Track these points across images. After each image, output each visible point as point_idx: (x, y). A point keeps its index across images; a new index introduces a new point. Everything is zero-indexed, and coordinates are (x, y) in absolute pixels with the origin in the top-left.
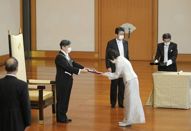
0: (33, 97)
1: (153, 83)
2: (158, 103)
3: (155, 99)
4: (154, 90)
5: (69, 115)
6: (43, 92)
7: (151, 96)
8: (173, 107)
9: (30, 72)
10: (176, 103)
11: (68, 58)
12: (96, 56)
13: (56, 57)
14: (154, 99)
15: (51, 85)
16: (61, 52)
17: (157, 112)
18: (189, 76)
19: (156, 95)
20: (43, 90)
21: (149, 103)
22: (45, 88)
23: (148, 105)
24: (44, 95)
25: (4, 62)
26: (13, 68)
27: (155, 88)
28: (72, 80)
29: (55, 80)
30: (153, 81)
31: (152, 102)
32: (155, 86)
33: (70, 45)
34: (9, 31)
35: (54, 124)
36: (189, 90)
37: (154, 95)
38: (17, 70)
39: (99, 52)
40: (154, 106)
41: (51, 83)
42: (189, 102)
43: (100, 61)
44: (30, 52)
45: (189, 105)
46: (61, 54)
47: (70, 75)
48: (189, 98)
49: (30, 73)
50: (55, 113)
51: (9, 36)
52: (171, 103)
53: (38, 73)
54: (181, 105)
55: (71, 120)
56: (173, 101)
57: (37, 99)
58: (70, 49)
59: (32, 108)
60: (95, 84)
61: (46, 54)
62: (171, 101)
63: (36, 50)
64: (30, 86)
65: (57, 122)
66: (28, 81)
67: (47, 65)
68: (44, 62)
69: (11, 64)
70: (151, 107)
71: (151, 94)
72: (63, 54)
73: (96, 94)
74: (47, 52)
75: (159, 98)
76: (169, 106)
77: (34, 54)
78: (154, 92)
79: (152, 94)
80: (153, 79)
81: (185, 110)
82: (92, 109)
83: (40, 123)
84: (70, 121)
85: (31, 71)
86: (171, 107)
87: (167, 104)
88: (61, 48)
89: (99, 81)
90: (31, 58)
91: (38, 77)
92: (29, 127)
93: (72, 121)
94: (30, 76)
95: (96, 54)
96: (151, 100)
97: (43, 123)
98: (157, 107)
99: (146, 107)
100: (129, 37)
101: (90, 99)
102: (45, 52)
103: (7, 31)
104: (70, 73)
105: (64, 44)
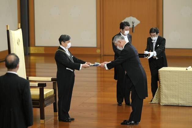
0: (33, 95)
3: (162, 96)
4: (161, 87)
5: (71, 113)
6: (44, 89)
7: (157, 93)
8: (180, 105)
10: (184, 100)
11: (68, 54)
12: (98, 51)
13: (56, 53)
15: (52, 82)
16: (60, 48)
17: (164, 110)
19: (162, 92)
20: (44, 87)
21: (155, 100)
22: (46, 86)
23: (154, 102)
24: (45, 93)
26: (14, 65)
27: (161, 85)
28: (74, 76)
29: (56, 77)
31: (158, 100)
32: (161, 82)
33: (70, 40)
34: (8, 26)
35: (55, 123)
37: (160, 92)
39: (101, 47)
40: (160, 103)
41: (52, 80)
43: (102, 57)
44: (28, 47)
46: (60, 50)
47: (72, 71)
49: (28, 70)
50: (56, 112)
51: (8, 31)
52: (178, 101)
53: (37, 70)
54: (189, 102)
55: (74, 119)
56: (181, 98)
57: (38, 98)
58: (69, 45)
59: (34, 107)
60: (98, 81)
61: (45, 50)
62: (178, 99)
63: (35, 46)
64: (31, 84)
65: (59, 121)
66: (28, 78)
67: (46, 62)
68: (43, 58)
69: (11, 61)
70: (157, 104)
74: (46, 48)
75: (165, 96)
76: (176, 104)
77: (32, 50)
78: (161, 89)
79: (158, 91)
82: (95, 107)
83: (41, 123)
84: (73, 119)
86: (179, 104)
87: (174, 101)
88: (61, 44)
89: (101, 77)
90: (30, 55)
91: (37, 74)
93: (75, 120)
94: (28, 74)
95: (98, 50)
96: (157, 97)
97: (44, 122)
98: (164, 105)
99: (152, 104)
100: (133, 32)
101: (93, 97)
102: (44, 48)
103: (6, 26)
104: (72, 69)
105: (63, 39)
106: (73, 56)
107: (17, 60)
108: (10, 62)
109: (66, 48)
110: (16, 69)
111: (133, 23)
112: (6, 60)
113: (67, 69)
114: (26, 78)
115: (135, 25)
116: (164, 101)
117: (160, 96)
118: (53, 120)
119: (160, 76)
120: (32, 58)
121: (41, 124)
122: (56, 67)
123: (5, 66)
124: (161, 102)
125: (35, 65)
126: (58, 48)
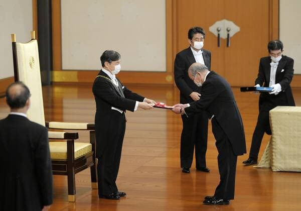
0: (56, 153)
2: (281, 163)
3: (276, 156)
5: (121, 183)
6: (75, 143)
7: (267, 151)
9: (52, 109)
11: (115, 83)
12: (169, 79)
13: (95, 81)
15: (89, 131)
16: (102, 73)
17: (278, 180)
19: (276, 149)
20: (75, 140)
21: (264, 162)
22: (77, 138)
23: (261, 166)
25: (5, 90)
26: (20, 102)
27: (274, 136)
31: (269, 162)
32: (274, 132)
33: (119, 60)
34: (14, 35)
35: (94, 201)
37: (273, 148)
38: (28, 105)
40: (273, 168)
41: (89, 127)
43: (175, 89)
44: (51, 72)
46: (102, 76)
47: (121, 112)
49: (50, 110)
50: (96, 182)
51: (14, 44)
53: (65, 111)
55: (125, 194)
57: (64, 157)
58: (118, 68)
59: (55, 173)
60: (168, 130)
63: (61, 70)
64: (51, 134)
65: (100, 197)
66: (47, 125)
67: (81, 96)
68: (76, 90)
70: (268, 170)
71: (267, 146)
73: (168, 147)
74: (81, 73)
75: (281, 155)
77: (57, 76)
78: (274, 143)
79: (269, 147)
82: (162, 173)
83: (70, 200)
84: (123, 195)
85: (53, 107)
88: (103, 65)
89: (173, 123)
90: (53, 84)
91: (65, 117)
93: (127, 196)
94: (50, 117)
95: (168, 76)
96: (267, 158)
97: (75, 199)
98: (278, 170)
99: (258, 170)
100: (228, 45)
101: (159, 157)
102: (76, 72)
103: (10, 36)
104: (121, 110)
105: (108, 58)
106: (123, 88)
107: (27, 93)
109: (113, 73)
111: (228, 31)
113: (113, 108)
114: (44, 125)
115: (232, 34)
116: (278, 165)
117: (272, 155)
118: (91, 196)
119: (272, 122)
120: (57, 90)
121: (70, 202)
122: (95, 106)
123: (6, 104)
124: (273, 166)
125: (61, 102)
126: (99, 72)
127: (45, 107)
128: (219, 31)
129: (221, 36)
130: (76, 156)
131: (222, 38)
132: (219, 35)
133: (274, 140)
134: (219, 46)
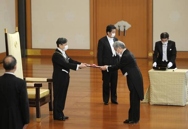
1: (149, 80)
2: (154, 100)
3: (152, 96)
5: (66, 112)
6: (40, 89)
7: (147, 93)
8: (169, 104)
10: (172, 100)
13: (53, 55)
14: (150, 96)
15: (48, 83)
16: (57, 50)
17: (153, 109)
18: (185, 73)
19: (152, 92)
21: (145, 100)
22: (42, 86)
24: (41, 93)
26: (11, 66)
27: (151, 85)
28: (69, 77)
29: (52, 78)
30: (149, 79)
31: (148, 99)
32: (151, 83)
33: (67, 43)
34: (6, 29)
35: (51, 121)
36: (185, 87)
37: (150, 92)
39: (94, 50)
41: (48, 80)
42: (185, 99)
43: (95, 59)
44: (26, 50)
45: (184, 102)
46: (57, 52)
48: (185, 95)
49: (25, 71)
50: (52, 111)
51: (6, 35)
52: (167, 100)
53: (34, 71)
54: (177, 102)
56: (169, 98)
57: (34, 97)
58: (66, 47)
59: (30, 106)
60: (91, 82)
61: (41, 52)
62: (167, 99)
63: (32, 49)
64: (28, 84)
65: (54, 119)
66: (24, 79)
67: (42, 63)
68: (39, 60)
69: (9, 62)
70: (147, 104)
72: (60, 52)
73: (92, 92)
75: (155, 96)
76: (165, 103)
77: (29, 52)
78: (150, 89)
79: (148, 91)
80: (149, 77)
81: (181, 107)
82: (88, 106)
84: (67, 118)
85: (27, 69)
87: (163, 101)
88: (58, 46)
89: (94, 78)
90: (27, 56)
91: (34, 75)
92: (27, 125)
94: (25, 75)
95: (91, 52)
96: (147, 97)
97: (41, 120)
98: (153, 104)
100: (124, 35)
102: (40, 50)
103: (4, 30)
105: (61, 42)
107: (15, 61)
108: (7, 64)
110: (14, 70)
111: (125, 27)
112: (4, 62)
114: (23, 79)
115: (126, 29)
116: (153, 101)
118: (49, 119)
120: (29, 60)
121: (37, 122)
123: (3, 67)
124: (150, 102)
125: (32, 66)
127: (23, 69)
128: (119, 27)
129: (120, 30)
130: (41, 96)
131: (121, 31)
132: (119, 29)
133: (151, 87)
134: (119, 35)
